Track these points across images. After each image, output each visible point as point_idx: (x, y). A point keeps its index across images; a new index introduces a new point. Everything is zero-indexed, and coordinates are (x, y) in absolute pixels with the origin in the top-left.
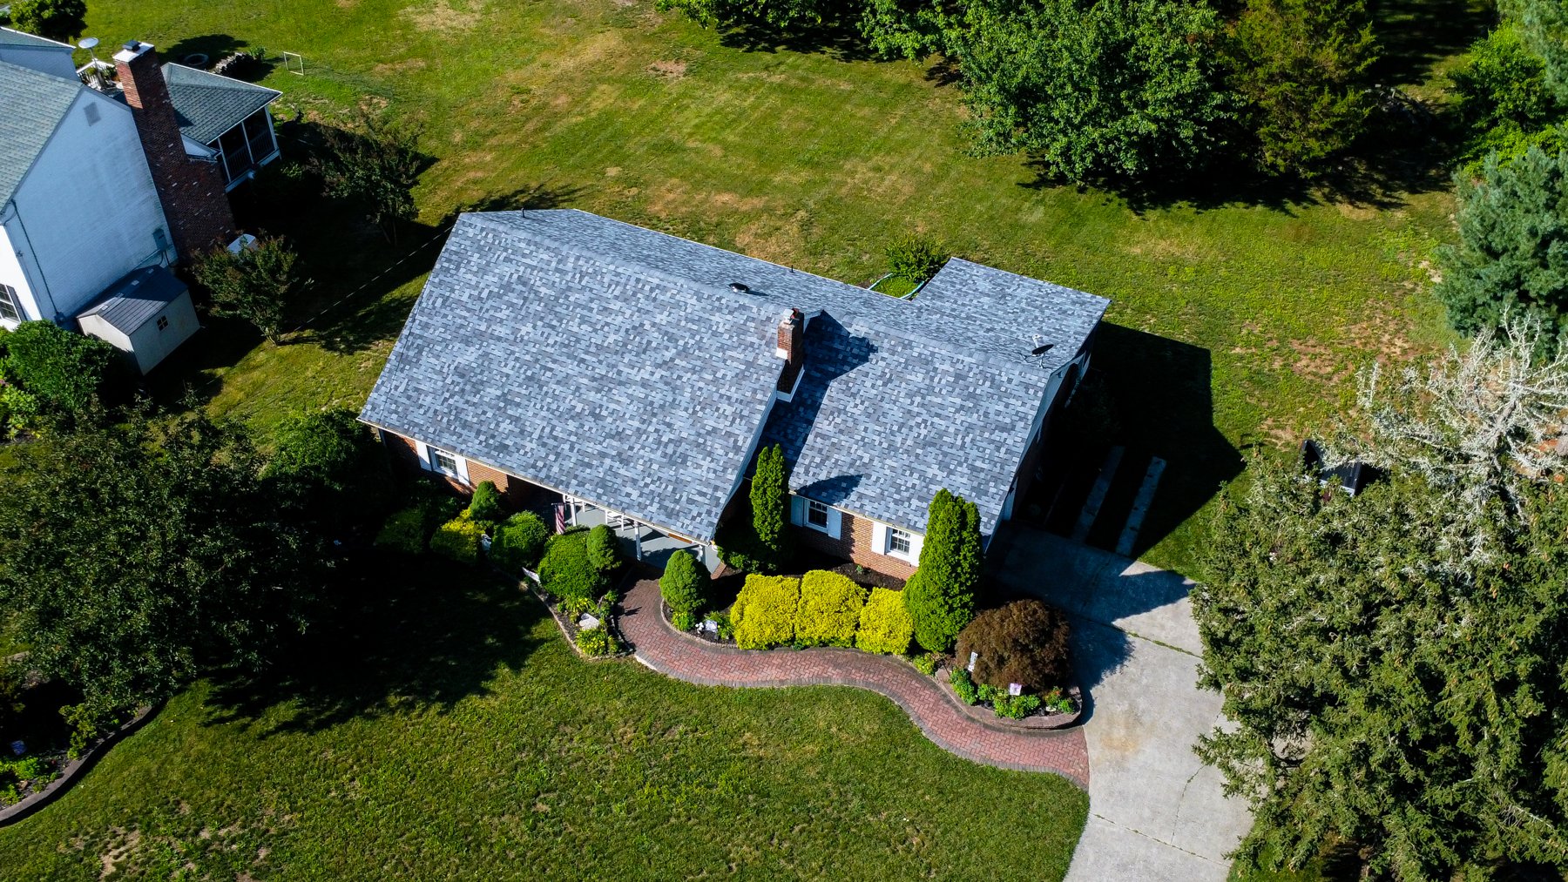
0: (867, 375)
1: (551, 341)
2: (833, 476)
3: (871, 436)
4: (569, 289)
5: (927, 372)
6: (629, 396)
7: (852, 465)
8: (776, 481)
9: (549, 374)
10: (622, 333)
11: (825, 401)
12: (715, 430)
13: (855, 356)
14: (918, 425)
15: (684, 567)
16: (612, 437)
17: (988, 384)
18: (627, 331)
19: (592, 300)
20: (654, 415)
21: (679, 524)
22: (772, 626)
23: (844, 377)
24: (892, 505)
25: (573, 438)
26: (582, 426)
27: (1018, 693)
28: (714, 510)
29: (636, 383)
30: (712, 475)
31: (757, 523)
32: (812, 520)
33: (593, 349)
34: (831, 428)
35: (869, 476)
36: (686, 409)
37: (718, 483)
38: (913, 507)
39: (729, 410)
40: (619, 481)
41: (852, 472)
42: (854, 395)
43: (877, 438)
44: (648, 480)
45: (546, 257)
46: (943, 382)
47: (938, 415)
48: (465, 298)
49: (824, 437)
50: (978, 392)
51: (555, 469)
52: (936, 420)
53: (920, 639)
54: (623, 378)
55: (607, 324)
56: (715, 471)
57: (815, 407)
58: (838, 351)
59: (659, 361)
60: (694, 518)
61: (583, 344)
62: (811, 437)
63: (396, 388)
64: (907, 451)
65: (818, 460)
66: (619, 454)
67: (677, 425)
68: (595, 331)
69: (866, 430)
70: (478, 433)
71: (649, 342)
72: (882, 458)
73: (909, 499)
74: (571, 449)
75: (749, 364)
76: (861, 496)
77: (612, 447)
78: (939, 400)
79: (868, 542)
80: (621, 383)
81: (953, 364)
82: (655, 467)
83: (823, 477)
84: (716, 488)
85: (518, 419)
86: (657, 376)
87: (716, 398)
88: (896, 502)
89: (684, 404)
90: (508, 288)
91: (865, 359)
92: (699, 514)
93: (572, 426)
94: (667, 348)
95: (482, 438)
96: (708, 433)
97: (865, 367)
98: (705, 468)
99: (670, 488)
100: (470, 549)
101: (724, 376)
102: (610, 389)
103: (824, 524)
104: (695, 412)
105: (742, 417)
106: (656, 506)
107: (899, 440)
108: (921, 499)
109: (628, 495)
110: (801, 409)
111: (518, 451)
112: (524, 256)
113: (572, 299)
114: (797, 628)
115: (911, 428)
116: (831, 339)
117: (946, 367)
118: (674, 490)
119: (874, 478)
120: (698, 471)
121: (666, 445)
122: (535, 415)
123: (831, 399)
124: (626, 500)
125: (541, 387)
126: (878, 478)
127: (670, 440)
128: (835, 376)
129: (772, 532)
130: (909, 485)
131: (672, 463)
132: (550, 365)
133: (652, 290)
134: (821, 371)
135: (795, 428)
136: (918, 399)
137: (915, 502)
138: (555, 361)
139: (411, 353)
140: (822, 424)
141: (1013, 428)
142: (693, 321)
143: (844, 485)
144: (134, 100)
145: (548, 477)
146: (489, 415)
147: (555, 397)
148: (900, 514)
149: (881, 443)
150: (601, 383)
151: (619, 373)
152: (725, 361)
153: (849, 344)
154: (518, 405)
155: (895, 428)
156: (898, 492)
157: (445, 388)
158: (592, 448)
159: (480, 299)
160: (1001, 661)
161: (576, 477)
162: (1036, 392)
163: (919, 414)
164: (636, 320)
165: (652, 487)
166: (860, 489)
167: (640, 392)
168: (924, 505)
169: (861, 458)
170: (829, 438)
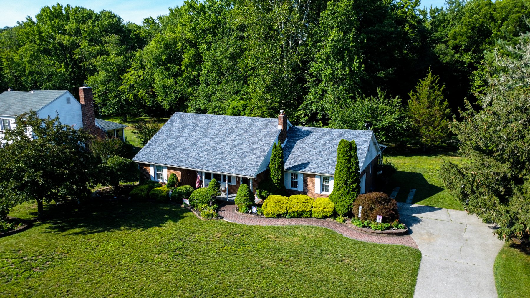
0: (309, 138)
1: (201, 135)
2: (299, 164)
3: (312, 152)
4: (209, 123)
5: (330, 135)
6: (226, 144)
7: (306, 160)
8: (279, 155)
9: (199, 142)
10: (226, 130)
11: (295, 146)
12: (256, 148)
13: (305, 135)
14: (329, 148)
15: (244, 189)
16: (220, 154)
17: (352, 135)
18: (227, 130)
19: (216, 124)
20: (235, 147)
21: (243, 173)
22: (278, 207)
23: (301, 140)
24: (322, 168)
25: (206, 156)
26: (209, 153)
27: (381, 222)
28: (256, 168)
29: (229, 141)
30: (255, 159)
31: (272, 175)
32: (292, 186)
33: (215, 135)
34: (298, 152)
35: (312, 162)
36: (246, 144)
37: (257, 161)
38: (330, 168)
39: (262, 143)
40: (221, 164)
41: (306, 162)
42: (305, 144)
43: (315, 153)
44: (232, 163)
45: (202, 117)
46: (336, 137)
47: (335, 145)
48: (174, 129)
49: (295, 154)
50: (349, 138)
51: (199, 164)
52: (335, 146)
53: (337, 209)
54: (225, 140)
55: (221, 129)
56: (256, 158)
57: (292, 148)
58: (299, 134)
59: (238, 135)
60: (248, 171)
61: (212, 134)
62: (291, 155)
63: (146, 152)
64: (326, 155)
65: (294, 160)
66: (222, 158)
67: (243, 148)
68: (217, 131)
69: (310, 151)
70: (173, 158)
71: (234, 131)
72: (317, 157)
73: (328, 166)
74: (205, 158)
75: (268, 132)
76: (310, 168)
77: (220, 157)
78: (335, 141)
79: (314, 190)
80: (224, 141)
81: (338, 132)
82: (235, 159)
83: (296, 164)
84: (257, 162)
85: (187, 154)
86: (237, 138)
87: (257, 140)
88: (323, 168)
89: (246, 143)
90: (189, 125)
91: (308, 135)
92: (251, 169)
93: (206, 153)
94: (240, 132)
95: (174, 160)
96: (254, 149)
97: (309, 136)
98: (253, 158)
99: (240, 164)
100: (164, 194)
101: (260, 135)
102: (220, 143)
103: (297, 187)
104: (249, 145)
105: (266, 144)
106: (234, 169)
107: (322, 152)
108: (332, 166)
109: (224, 168)
110: (287, 149)
111: (186, 161)
112: (195, 118)
113: (209, 125)
114: (288, 208)
115: (326, 149)
116: (296, 131)
117: (336, 133)
118: (241, 165)
119: (314, 162)
120: (251, 159)
121: (239, 154)
122: (193, 152)
123: (297, 145)
124: (224, 169)
125: (196, 146)
126: (316, 162)
127: (241, 152)
128: (298, 140)
129: (278, 179)
130: (328, 162)
131: (241, 157)
132: (200, 140)
133: (236, 120)
134: (293, 139)
135: (285, 153)
136: (328, 142)
137: (330, 167)
138: (201, 139)
139: (153, 143)
140: (294, 151)
141: (363, 144)
142: (249, 125)
143: (303, 165)
144: (82, 101)
145: (196, 166)
146: (177, 154)
147: (201, 147)
148: (325, 170)
149: (316, 154)
150: (216, 142)
151: (224, 139)
152: (260, 132)
153: (302, 132)
154: (188, 150)
155: (321, 149)
156: (324, 164)
157: (163, 149)
158: (212, 158)
159: (179, 128)
160: (372, 209)
161: (206, 165)
162: (369, 136)
163: (328, 145)
164: (230, 127)
165: (233, 164)
166: (310, 166)
167: (231, 143)
168: (334, 167)
169: (309, 158)
170: (297, 154)
